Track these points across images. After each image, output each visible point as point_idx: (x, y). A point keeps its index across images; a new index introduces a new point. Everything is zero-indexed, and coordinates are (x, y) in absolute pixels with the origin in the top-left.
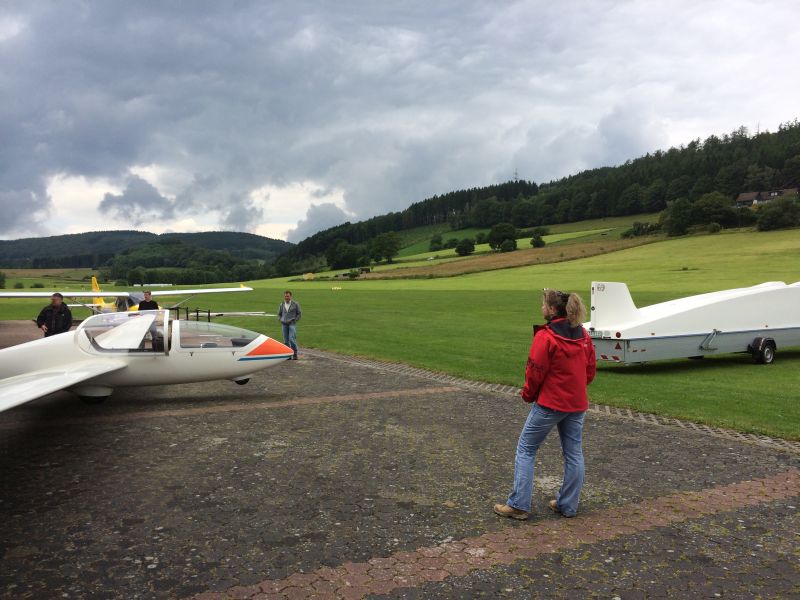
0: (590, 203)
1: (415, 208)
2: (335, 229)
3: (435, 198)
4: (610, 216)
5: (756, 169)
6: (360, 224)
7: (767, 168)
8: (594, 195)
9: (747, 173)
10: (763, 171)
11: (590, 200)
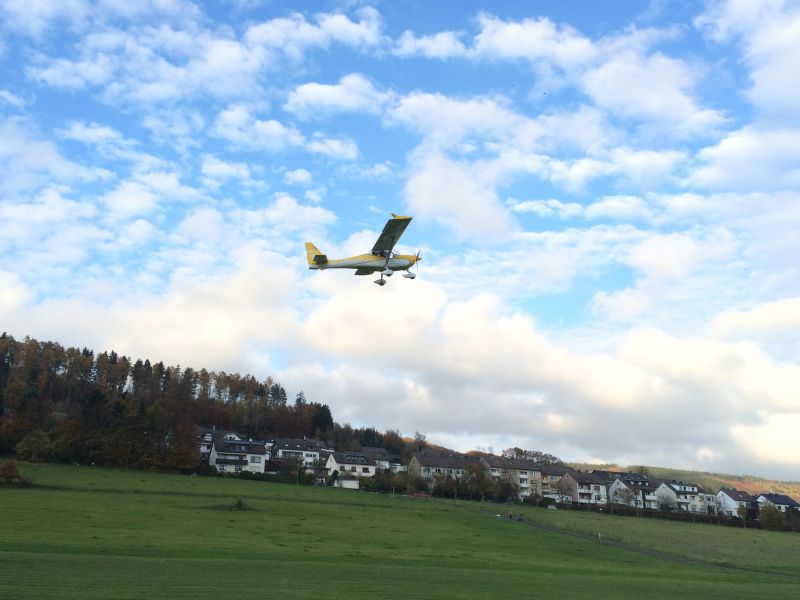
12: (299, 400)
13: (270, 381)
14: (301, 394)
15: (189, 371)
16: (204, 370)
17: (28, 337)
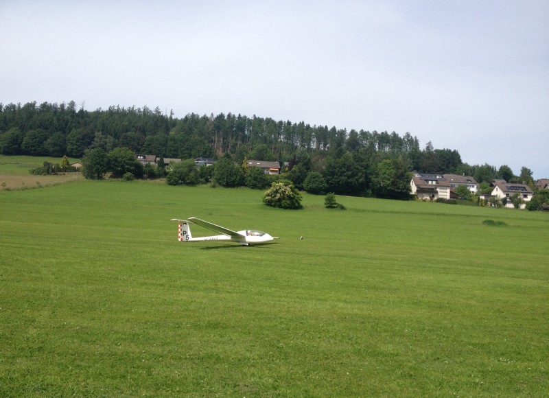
5: (101, 136)
7: (109, 136)
9: (94, 137)
10: (106, 138)
12: (428, 148)
13: (408, 135)
14: (430, 143)
15: (353, 131)
16: (362, 130)
17: (255, 116)
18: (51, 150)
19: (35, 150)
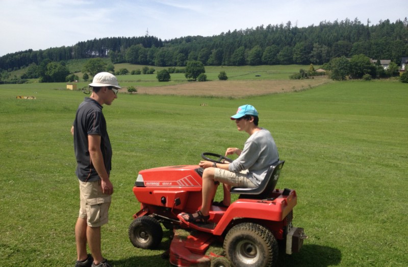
0: (211, 55)
1: (81, 45)
2: (21, 53)
3: (95, 40)
4: (224, 65)
5: (318, 46)
6: (41, 52)
7: (324, 46)
8: (214, 51)
9: (313, 47)
10: (322, 47)
11: (211, 53)
18: (282, 59)
19: (271, 60)
